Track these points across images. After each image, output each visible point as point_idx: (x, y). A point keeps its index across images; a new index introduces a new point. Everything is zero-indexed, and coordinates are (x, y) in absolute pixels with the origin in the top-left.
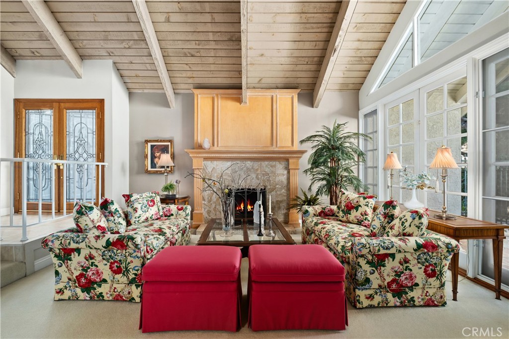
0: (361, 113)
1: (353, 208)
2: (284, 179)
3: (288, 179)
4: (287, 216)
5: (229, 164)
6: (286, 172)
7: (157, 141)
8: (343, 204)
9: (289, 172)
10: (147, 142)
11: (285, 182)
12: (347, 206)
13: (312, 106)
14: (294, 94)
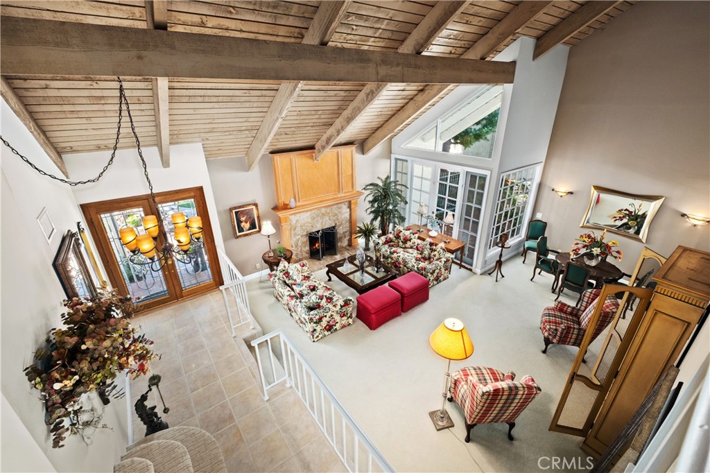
0: (393, 156)
1: (408, 240)
2: (347, 215)
3: (350, 215)
4: (350, 240)
5: (309, 213)
6: (348, 210)
7: (240, 207)
8: (402, 238)
9: (350, 210)
10: (231, 210)
11: (348, 217)
12: (404, 239)
13: (363, 154)
14: (353, 148)
